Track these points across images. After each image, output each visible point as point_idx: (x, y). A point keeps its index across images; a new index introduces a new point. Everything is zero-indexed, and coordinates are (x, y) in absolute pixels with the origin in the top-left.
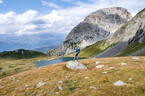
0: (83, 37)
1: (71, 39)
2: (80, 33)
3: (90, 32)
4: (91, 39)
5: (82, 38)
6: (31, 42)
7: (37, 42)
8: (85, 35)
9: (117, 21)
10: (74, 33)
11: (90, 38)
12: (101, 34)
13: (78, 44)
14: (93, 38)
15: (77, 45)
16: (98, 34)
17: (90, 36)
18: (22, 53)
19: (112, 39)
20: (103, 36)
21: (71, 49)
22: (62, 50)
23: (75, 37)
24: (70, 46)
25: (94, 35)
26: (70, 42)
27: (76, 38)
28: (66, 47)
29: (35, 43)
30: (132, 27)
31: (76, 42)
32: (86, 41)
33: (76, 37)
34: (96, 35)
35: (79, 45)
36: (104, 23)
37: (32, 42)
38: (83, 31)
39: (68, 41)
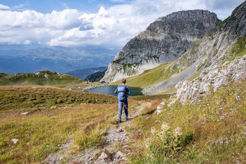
0: (143, 55)
1: (124, 58)
2: (139, 49)
3: (154, 48)
4: (156, 60)
5: (141, 58)
6: (69, 59)
7: (80, 59)
8: (147, 52)
9: (199, 32)
10: (130, 48)
11: (153, 58)
12: (172, 51)
13: (135, 66)
14: (158, 58)
15: (133, 67)
16: (168, 52)
17: (154, 54)
18: (45, 76)
19: (180, 62)
20: (175, 55)
21: (122, 74)
22: (109, 74)
23: (130, 55)
24: (121, 69)
25: (161, 52)
26: (122, 62)
27: (132, 58)
28: (115, 71)
29: (76, 60)
30: (207, 45)
31: (131, 63)
32: (147, 62)
33: (132, 55)
34: (164, 52)
35: (135, 69)
36: (178, 34)
37: (72, 59)
38: (143, 46)
39: (120, 61)
